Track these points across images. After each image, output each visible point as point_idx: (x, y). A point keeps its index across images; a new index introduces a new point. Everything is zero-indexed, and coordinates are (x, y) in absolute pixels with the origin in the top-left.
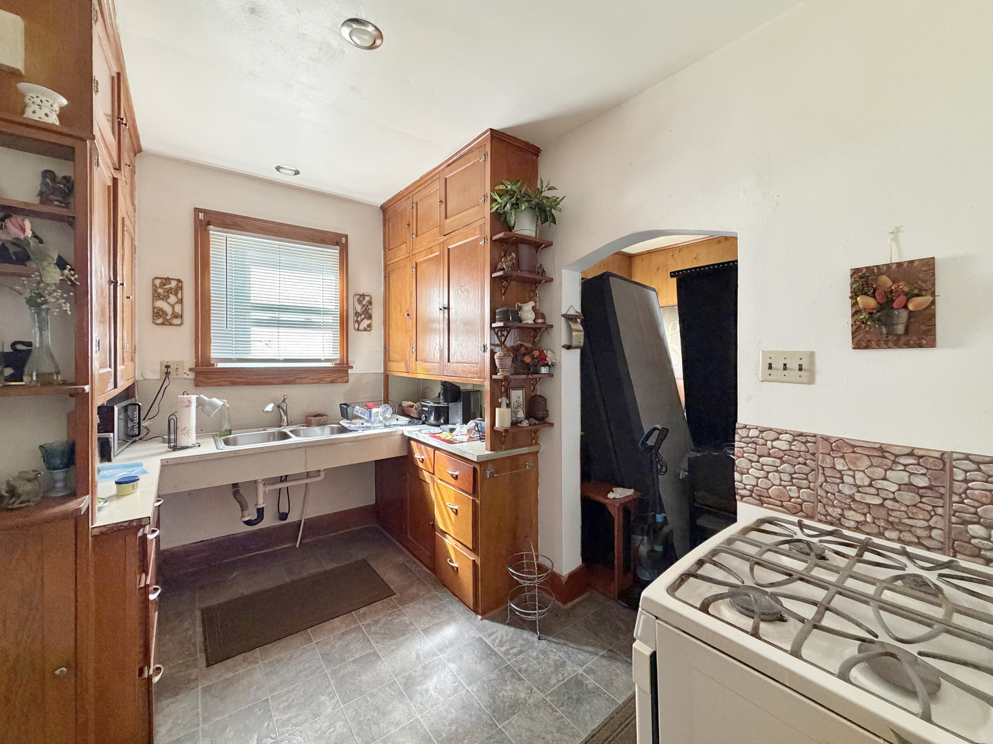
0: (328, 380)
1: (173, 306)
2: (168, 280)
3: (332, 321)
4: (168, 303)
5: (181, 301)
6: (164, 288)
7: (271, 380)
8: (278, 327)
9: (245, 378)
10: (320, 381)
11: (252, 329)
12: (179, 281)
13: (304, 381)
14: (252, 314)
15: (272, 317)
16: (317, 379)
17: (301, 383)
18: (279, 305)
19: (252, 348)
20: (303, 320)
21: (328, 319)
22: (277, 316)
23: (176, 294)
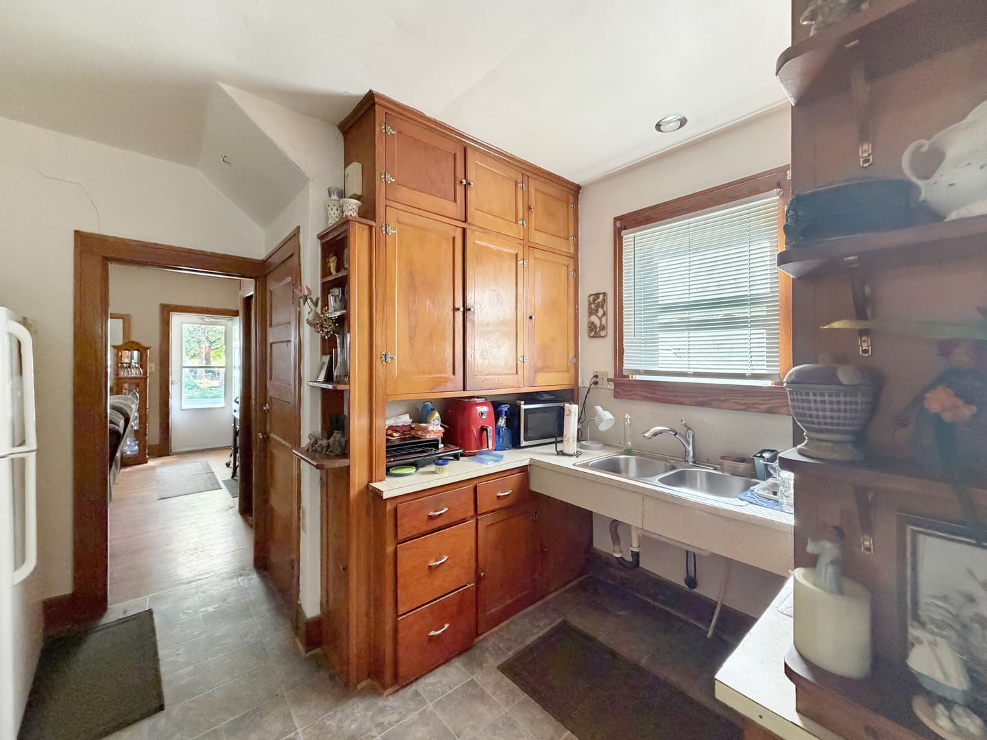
0: (763, 407)
1: (600, 319)
2: (598, 294)
3: (765, 313)
4: (597, 316)
5: (605, 314)
6: (597, 302)
7: (683, 399)
8: (689, 330)
9: (655, 394)
10: (748, 408)
11: (660, 336)
12: (604, 294)
13: (724, 405)
14: (659, 317)
15: (682, 318)
16: (744, 404)
17: (719, 407)
18: (689, 302)
19: (660, 358)
20: (719, 317)
21: (759, 311)
22: (687, 316)
23: (602, 308)
